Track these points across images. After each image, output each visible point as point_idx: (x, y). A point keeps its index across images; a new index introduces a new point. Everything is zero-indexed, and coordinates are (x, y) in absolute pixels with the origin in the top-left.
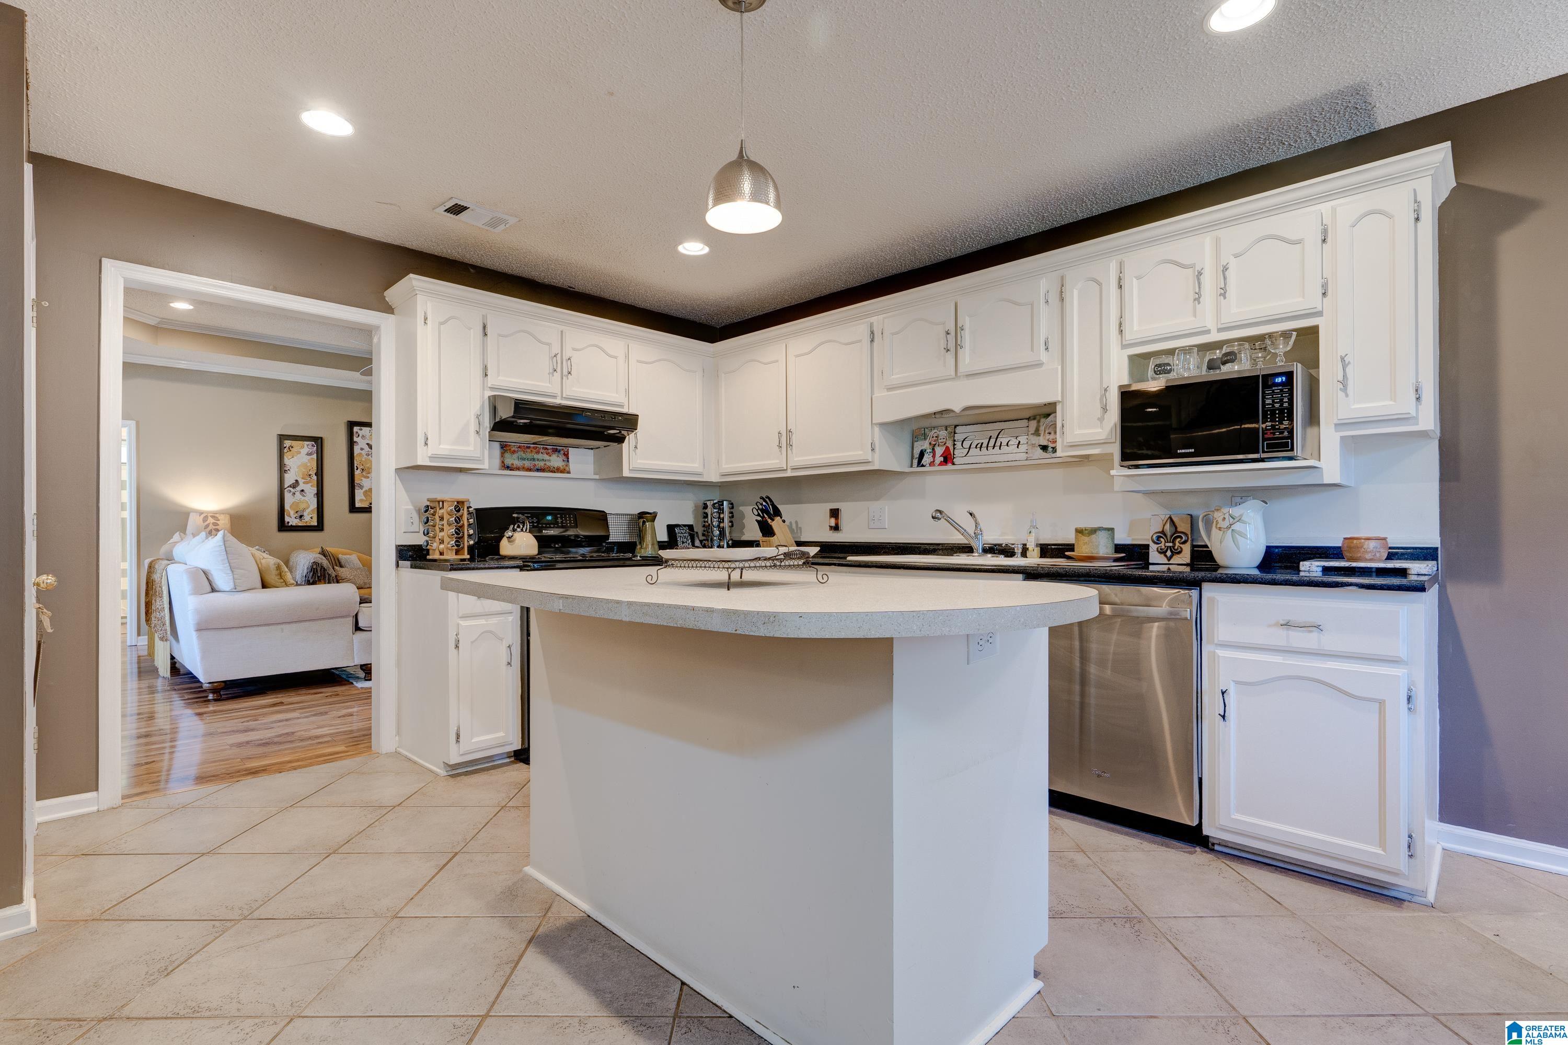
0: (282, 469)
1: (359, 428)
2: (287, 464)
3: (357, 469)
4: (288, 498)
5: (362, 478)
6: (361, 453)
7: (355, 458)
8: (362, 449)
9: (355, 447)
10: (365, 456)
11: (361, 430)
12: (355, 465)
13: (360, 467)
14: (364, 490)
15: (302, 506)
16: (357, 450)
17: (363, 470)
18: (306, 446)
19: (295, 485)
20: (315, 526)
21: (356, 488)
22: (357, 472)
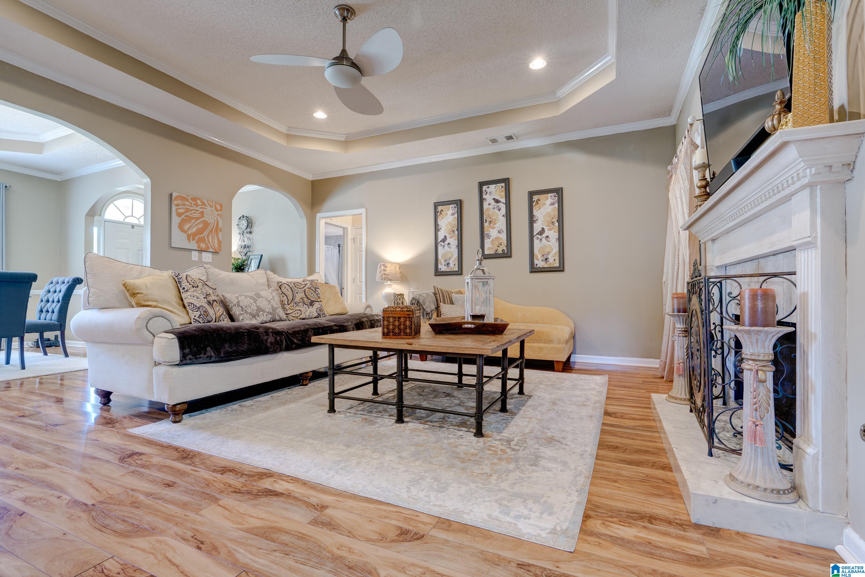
0: (437, 229)
1: (487, 186)
2: (439, 224)
3: (486, 222)
4: (440, 248)
5: (490, 229)
6: (488, 208)
7: (485, 213)
8: (489, 204)
9: (484, 203)
10: (492, 210)
11: (488, 188)
12: (485, 218)
13: (488, 220)
14: (491, 239)
15: (449, 256)
16: (485, 206)
17: (490, 222)
18: (450, 208)
19: (444, 240)
20: (456, 271)
21: (485, 238)
22: (486, 225)
